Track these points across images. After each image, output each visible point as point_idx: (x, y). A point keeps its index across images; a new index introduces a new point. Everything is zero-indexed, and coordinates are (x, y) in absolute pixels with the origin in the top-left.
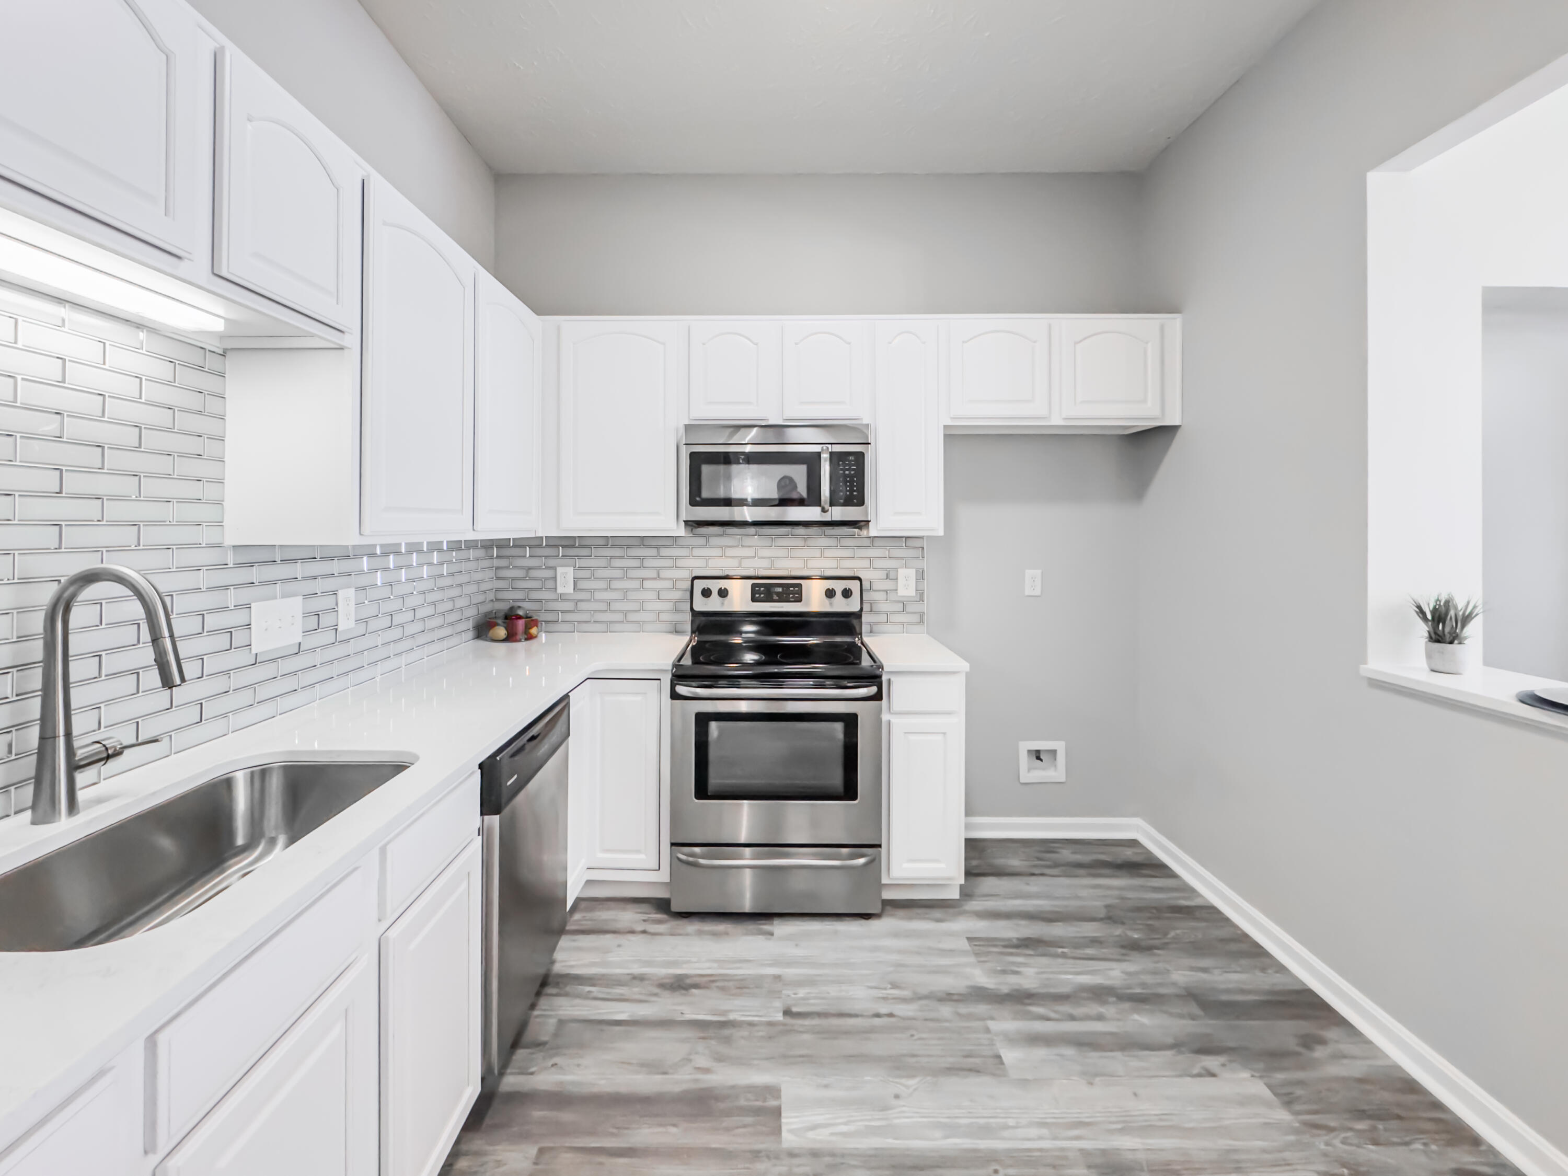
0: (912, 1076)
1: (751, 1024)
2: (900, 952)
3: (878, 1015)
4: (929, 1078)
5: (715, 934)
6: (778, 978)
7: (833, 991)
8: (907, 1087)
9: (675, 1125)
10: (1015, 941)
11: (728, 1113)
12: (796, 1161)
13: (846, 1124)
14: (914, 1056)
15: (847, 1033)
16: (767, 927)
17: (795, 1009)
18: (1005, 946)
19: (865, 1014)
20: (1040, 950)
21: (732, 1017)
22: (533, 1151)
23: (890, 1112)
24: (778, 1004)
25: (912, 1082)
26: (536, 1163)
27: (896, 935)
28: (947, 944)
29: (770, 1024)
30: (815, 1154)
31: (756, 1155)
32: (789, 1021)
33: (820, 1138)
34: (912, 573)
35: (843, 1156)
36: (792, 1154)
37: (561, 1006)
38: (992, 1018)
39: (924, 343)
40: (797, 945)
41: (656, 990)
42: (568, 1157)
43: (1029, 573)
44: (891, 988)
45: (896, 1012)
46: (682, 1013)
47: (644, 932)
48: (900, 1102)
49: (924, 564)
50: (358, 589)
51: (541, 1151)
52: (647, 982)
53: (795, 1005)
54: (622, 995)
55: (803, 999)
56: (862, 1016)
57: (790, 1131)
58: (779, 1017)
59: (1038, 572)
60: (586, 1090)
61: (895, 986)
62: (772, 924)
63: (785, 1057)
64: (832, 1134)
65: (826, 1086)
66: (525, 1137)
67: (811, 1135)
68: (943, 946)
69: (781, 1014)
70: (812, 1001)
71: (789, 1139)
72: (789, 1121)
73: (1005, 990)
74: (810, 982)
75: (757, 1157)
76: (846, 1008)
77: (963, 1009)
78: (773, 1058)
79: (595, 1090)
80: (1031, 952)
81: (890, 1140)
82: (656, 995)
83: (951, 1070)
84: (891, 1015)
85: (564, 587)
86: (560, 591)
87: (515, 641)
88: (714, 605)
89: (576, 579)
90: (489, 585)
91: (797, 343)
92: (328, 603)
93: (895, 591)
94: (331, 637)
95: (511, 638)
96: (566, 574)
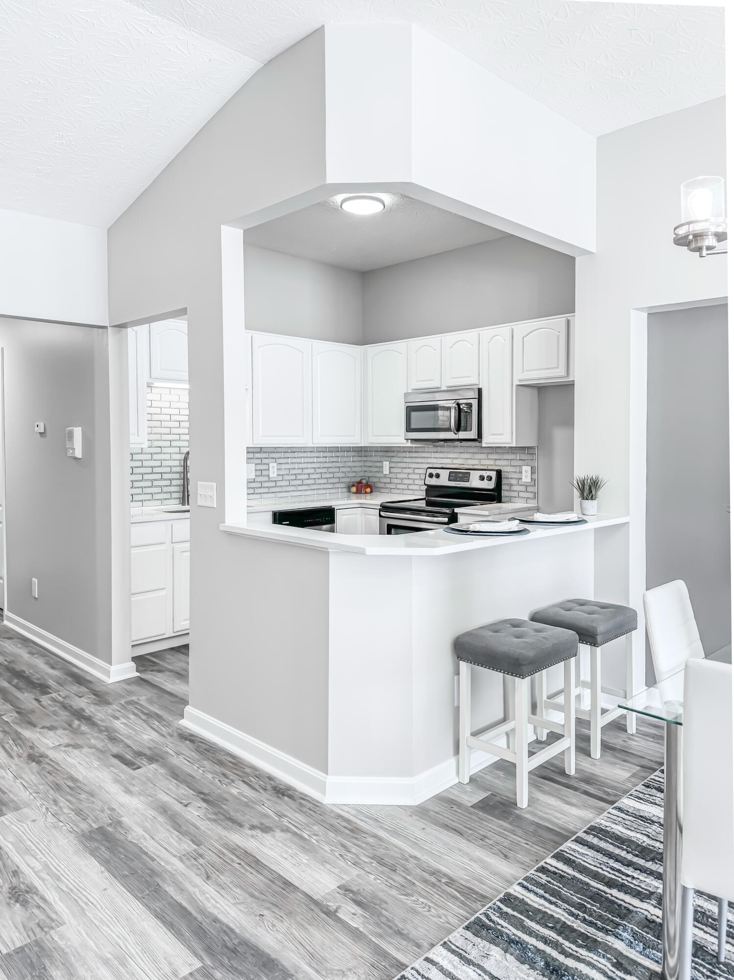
34: (529, 469)
39: (505, 340)
49: (535, 464)
50: (278, 464)
85: (386, 471)
86: (384, 473)
87: (360, 493)
88: (434, 482)
89: (390, 468)
90: (360, 469)
91: (451, 348)
92: (266, 467)
93: (521, 479)
94: (266, 479)
95: (358, 492)
96: (386, 465)
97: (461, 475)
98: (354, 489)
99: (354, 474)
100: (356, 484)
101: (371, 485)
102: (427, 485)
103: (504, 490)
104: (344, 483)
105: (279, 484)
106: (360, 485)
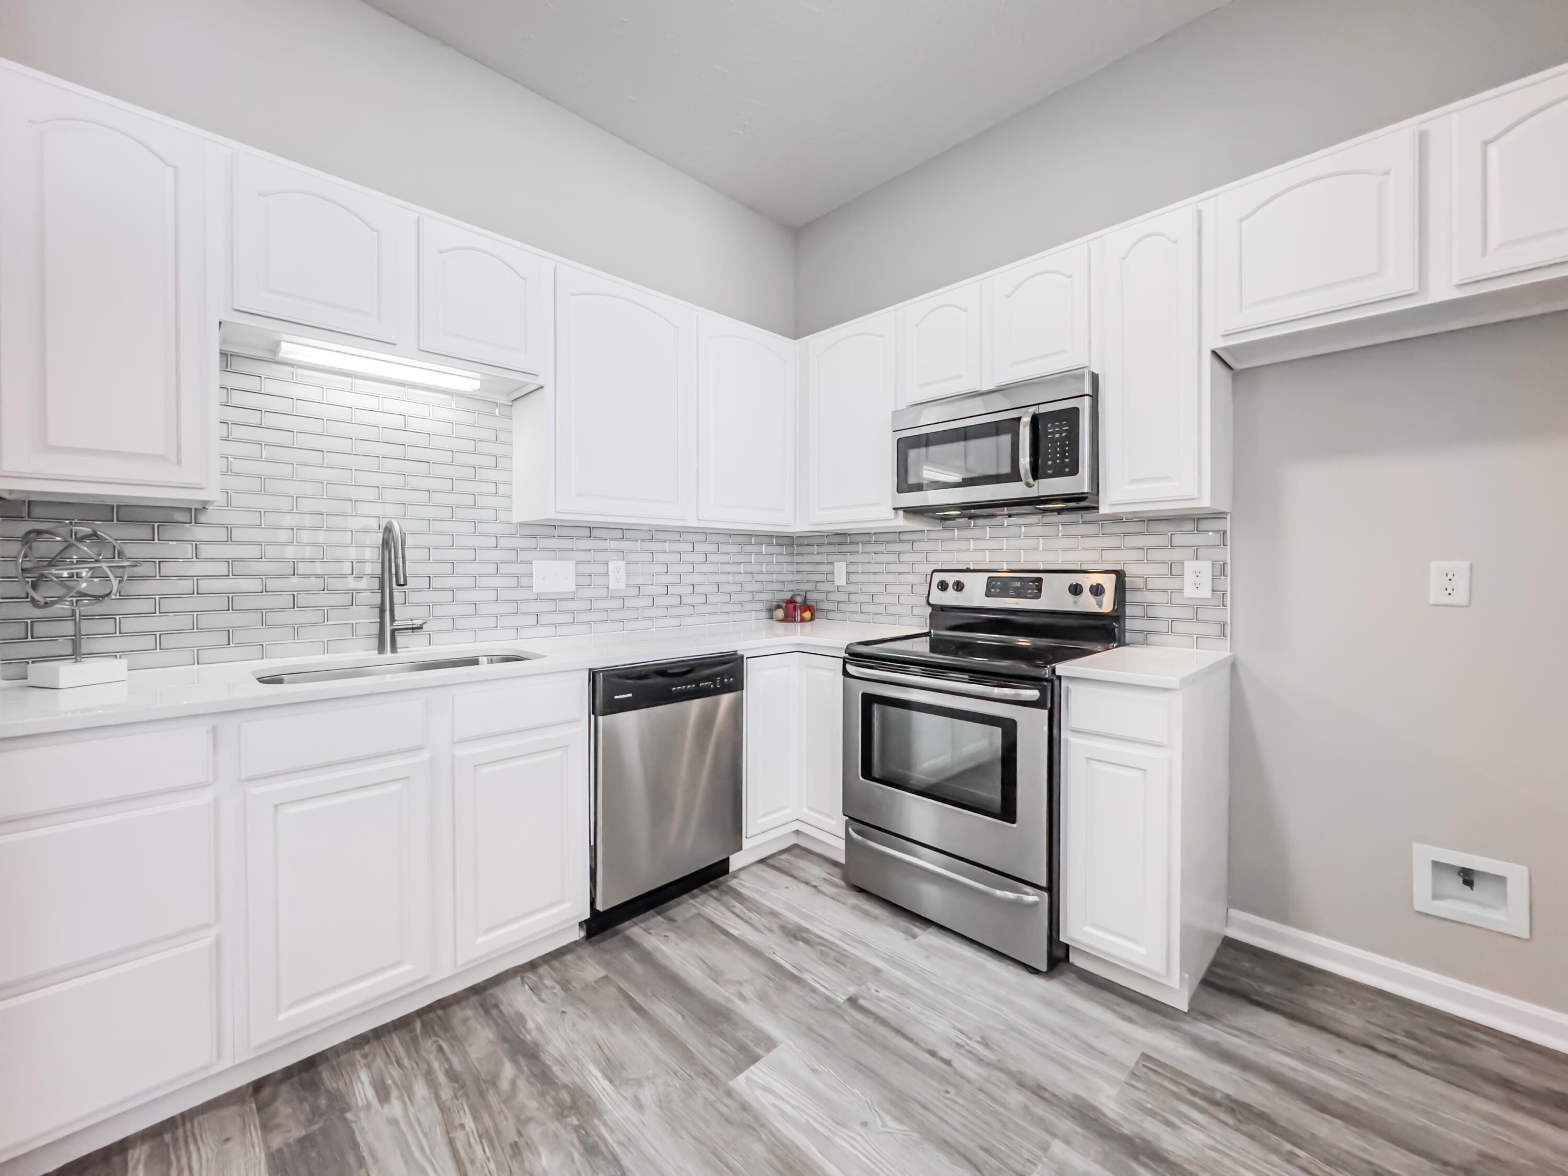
0: (900, 1121)
1: (813, 990)
2: (1034, 1020)
3: (933, 1054)
4: (916, 1135)
5: (866, 913)
6: (877, 971)
7: (914, 1009)
8: (884, 1125)
9: (683, 1017)
10: (1218, 1096)
11: (722, 1035)
12: (727, 1101)
13: (793, 1107)
14: (925, 1107)
15: (886, 1048)
16: (917, 930)
17: (862, 1002)
18: (1192, 1092)
19: (922, 1044)
20: (1252, 1128)
21: (807, 977)
22: (602, 973)
23: (842, 1129)
24: (852, 990)
25: (892, 1124)
26: (596, 982)
27: (1049, 1003)
28: (1106, 1045)
29: (828, 999)
30: (745, 1107)
31: (706, 1074)
32: (846, 1007)
33: (762, 1101)
34: (1205, 567)
35: (763, 1126)
36: (729, 1093)
37: (708, 905)
38: (1067, 1142)
39: (1175, 242)
40: (927, 957)
41: (775, 928)
42: (613, 990)
43: (1437, 567)
44: (978, 1042)
45: (955, 1064)
46: (774, 953)
47: (815, 887)
48: (861, 1130)
49: (1225, 555)
50: (628, 563)
51: (606, 978)
52: (776, 920)
53: (865, 999)
54: (751, 919)
55: (879, 999)
56: (917, 1044)
57: (748, 1079)
58: (841, 998)
59: (1461, 566)
60: (663, 961)
61: (985, 1043)
62: (925, 930)
63: (810, 1028)
64: (775, 1106)
65: (814, 1071)
66: (607, 965)
67: (759, 1093)
68: (1101, 1045)
69: (845, 998)
70: (884, 1005)
71: (740, 1083)
72: (756, 1072)
73: (1127, 1129)
74: (904, 991)
75: (705, 1074)
76: (910, 1030)
77: (1040, 1110)
78: (798, 1022)
79: (668, 964)
80: (1230, 1121)
81: (813, 1149)
82: (771, 931)
83: (948, 1147)
84: (948, 1062)
85: (840, 579)
86: (837, 583)
87: (792, 621)
88: (950, 598)
89: (848, 573)
90: (790, 577)
91: (1008, 297)
92: (601, 568)
93: (1181, 590)
94: (603, 592)
95: (788, 618)
96: (840, 569)
97: (1018, 584)
98: (780, 613)
99: (779, 587)
100: (784, 605)
101: (813, 606)
102: (933, 607)
103: (1133, 617)
104: (762, 601)
105: (630, 603)
106: (792, 606)
